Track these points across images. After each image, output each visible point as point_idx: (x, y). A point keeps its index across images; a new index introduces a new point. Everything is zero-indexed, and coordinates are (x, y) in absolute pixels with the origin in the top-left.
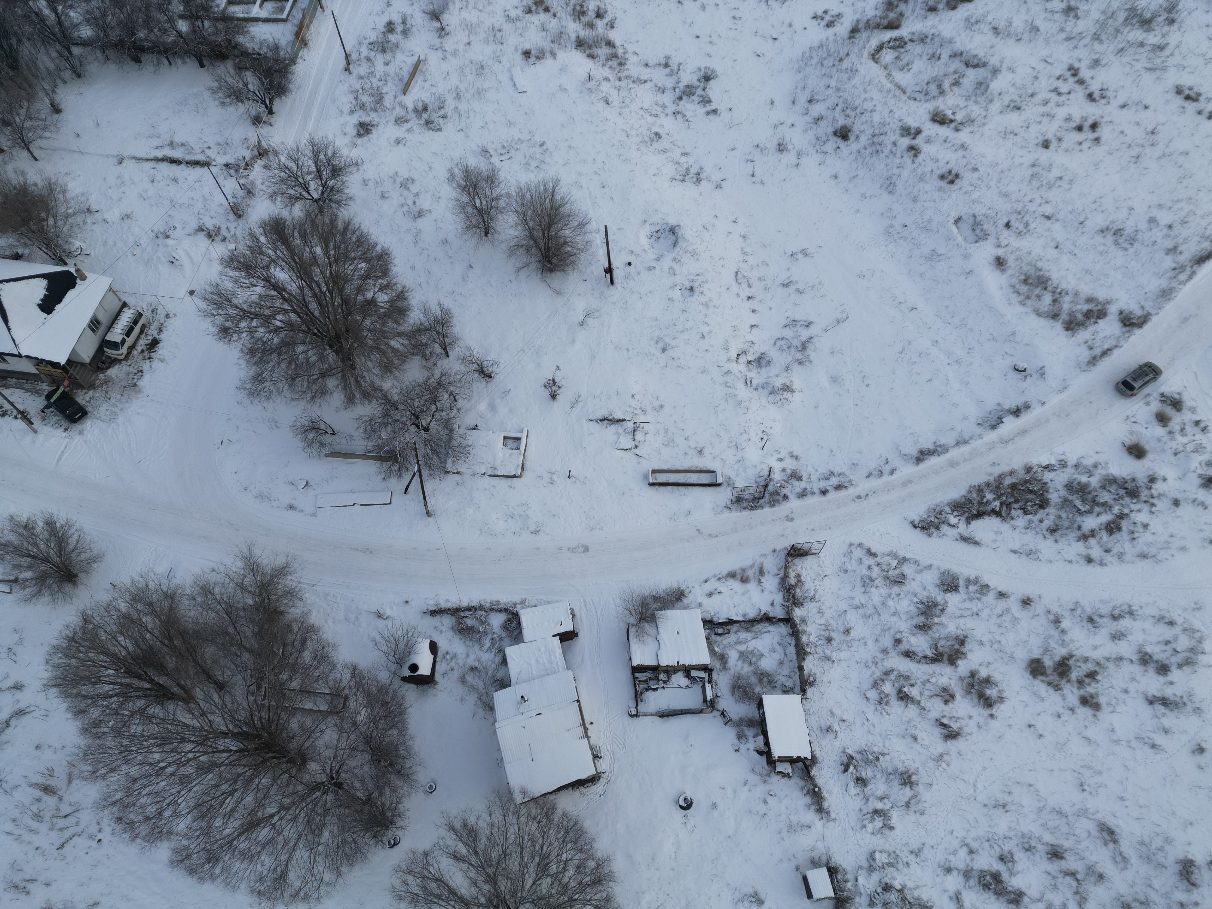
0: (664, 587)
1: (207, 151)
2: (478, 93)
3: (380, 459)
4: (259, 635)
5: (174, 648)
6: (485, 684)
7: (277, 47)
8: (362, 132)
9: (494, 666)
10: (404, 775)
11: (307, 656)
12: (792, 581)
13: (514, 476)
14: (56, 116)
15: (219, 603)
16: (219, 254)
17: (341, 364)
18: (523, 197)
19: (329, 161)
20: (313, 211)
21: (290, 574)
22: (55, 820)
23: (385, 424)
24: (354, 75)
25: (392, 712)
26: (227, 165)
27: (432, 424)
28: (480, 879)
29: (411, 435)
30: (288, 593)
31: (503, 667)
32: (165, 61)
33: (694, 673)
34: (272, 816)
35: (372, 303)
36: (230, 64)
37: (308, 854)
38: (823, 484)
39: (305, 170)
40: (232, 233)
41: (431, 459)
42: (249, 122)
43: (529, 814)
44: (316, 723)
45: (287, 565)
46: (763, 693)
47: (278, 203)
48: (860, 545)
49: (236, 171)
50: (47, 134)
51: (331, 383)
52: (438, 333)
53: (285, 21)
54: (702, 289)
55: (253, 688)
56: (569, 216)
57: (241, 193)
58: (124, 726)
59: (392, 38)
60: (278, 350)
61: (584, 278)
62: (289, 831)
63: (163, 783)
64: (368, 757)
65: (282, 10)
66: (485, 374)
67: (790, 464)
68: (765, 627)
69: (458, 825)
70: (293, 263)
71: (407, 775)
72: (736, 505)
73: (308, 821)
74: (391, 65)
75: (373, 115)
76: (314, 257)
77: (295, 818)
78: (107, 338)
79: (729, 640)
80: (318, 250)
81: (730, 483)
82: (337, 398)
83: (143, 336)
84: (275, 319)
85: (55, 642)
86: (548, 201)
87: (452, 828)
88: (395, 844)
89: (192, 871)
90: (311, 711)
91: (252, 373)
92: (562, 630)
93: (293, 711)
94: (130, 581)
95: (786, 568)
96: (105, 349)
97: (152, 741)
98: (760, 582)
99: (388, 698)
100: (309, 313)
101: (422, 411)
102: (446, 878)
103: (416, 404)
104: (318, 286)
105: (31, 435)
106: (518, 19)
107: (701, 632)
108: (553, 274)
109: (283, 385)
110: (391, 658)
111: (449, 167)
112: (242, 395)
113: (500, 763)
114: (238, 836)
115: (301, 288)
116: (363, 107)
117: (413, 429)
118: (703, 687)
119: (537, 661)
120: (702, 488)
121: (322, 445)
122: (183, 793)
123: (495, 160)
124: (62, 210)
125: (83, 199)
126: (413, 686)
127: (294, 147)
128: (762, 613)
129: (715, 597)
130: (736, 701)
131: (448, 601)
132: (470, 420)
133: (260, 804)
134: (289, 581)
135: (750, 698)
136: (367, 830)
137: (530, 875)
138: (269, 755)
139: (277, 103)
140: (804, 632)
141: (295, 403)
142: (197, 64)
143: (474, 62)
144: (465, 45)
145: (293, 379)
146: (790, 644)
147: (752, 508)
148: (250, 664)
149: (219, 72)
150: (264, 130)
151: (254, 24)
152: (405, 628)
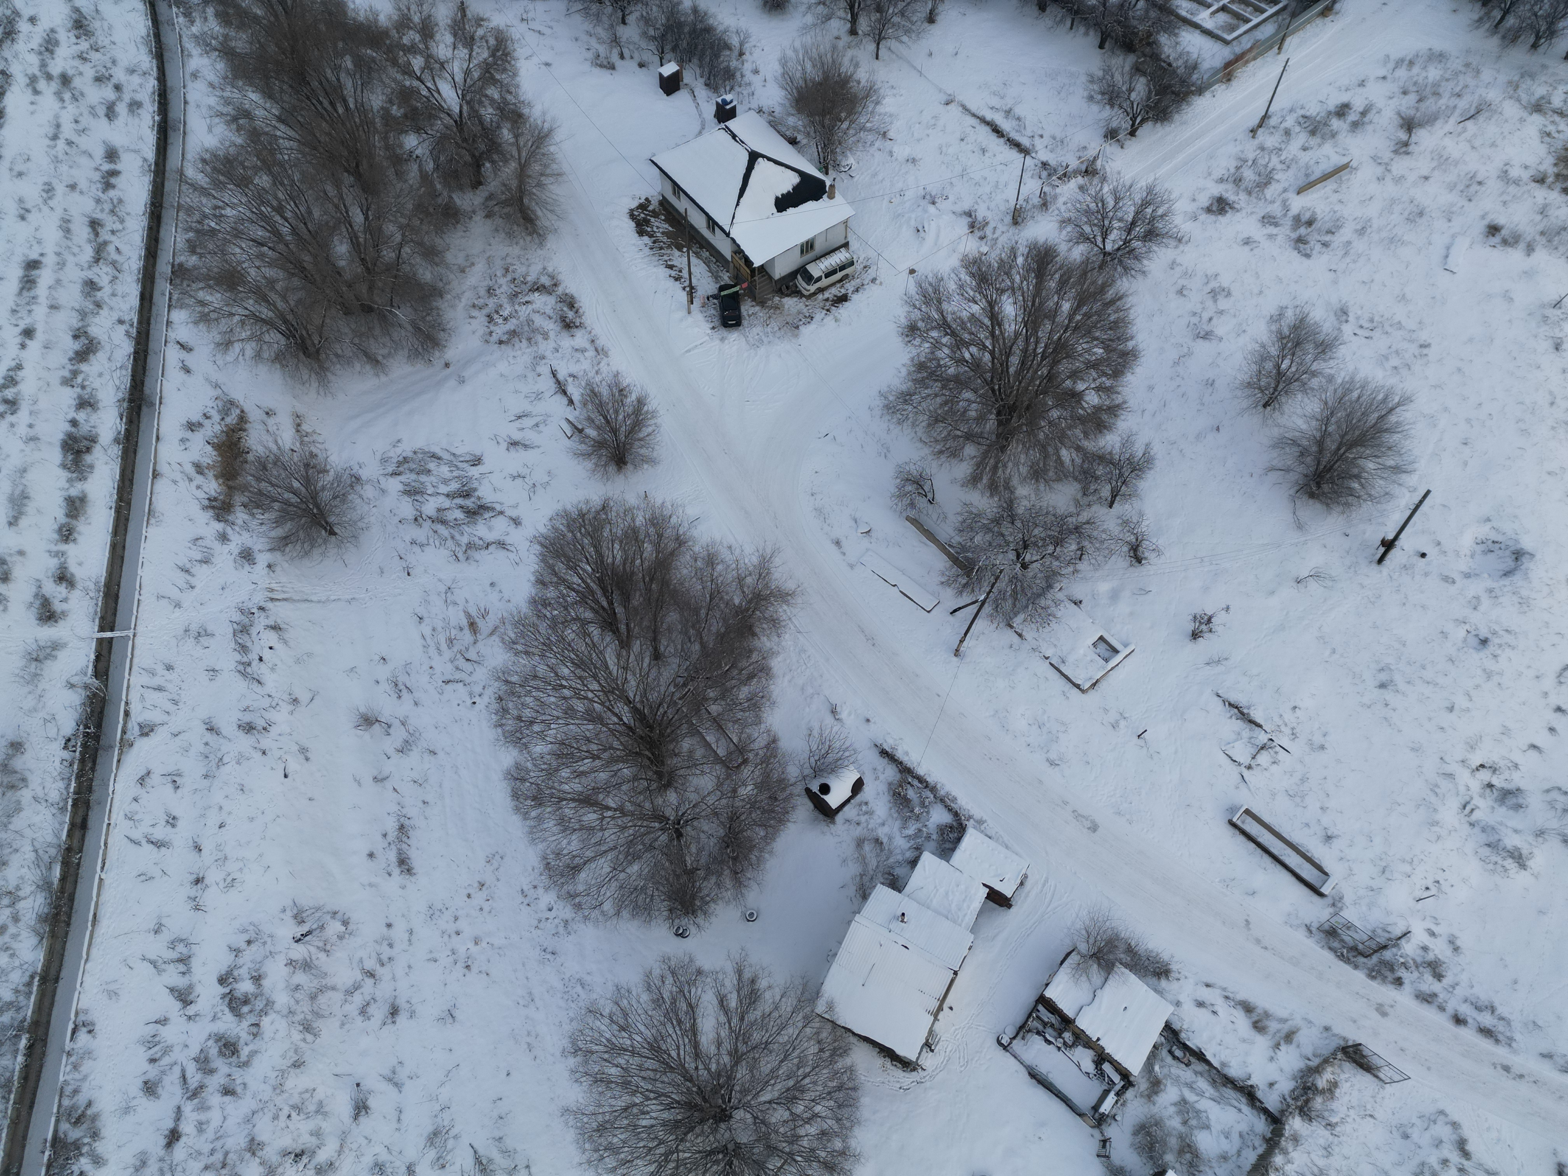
0: (1151, 946)
1: (1037, 138)
2: (1392, 240)
3: (955, 560)
4: (721, 637)
5: (649, 590)
6: (877, 867)
7: (1195, 67)
8: (1214, 208)
9: (900, 857)
10: (739, 882)
11: (744, 692)
12: (1322, 1082)
13: (1078, 686)
14: (926, 24)
15: (712, 581)
16: (968, 249)
17: (994, 437)
18: (1348, 391)
19: (1153, 219)
20: (1093, 262)
21: (788, 605)
22: (459, 655)
23: (988, 529)
24: (1256, 142)
25: (773, 812)
26: (1045, 165)
27: (1035, 565)
28: (727, 1046)
29: (1004, 560)
30: (773, 620)
31: (909, 867)
32: (1068, 23)
33: (1107, 1067)
34: (608, 808)
35: (1077, 396)
36: (1131, 59)
37: (609, 870)
38: (1465, 1010)
39: (1119, 214)
40: (995, 236)
41: (1004, 599)
42: (1102, 131)
43: (817, 1033)
44: (705, 760)
45: (792, 594)
46: (1173, 1168)
47: (1064, 232)
48: (1455, 1125)
49: (1049, 175)
50: (905, 39)
51: (970, 450)
52: (1121, 475)
53: (1226, 42)
54: (1499, 652)
55: (680, 681)
56: (1390, 448)
57: (1036, 200)
58: (563, 623)
59: (1335, 123)
60: (946, 381)
61: (1348, 532)
62: (610, 835)
63: (553, 699)
64: (721, 832)
65: (1232, 29)
66: (1136, 554)
67: (1439, 949)
68: (1239, 1101)
69: (747, 975)
70: (1030, 304)
71: (740, 883)
72: (1323, 935)
73: (631, 841)
74: (1309, 153)
75: (1243, 196)
76: (1056, 311)
77: (623, 828)
78: (808, 267)
79: (1181, 1073)
80: (1066, 306)
81: (1337, 903)
82: (963, 469)
83: (838, 285)
84: (968, 349)
85: (569, 507)
86: (1376, 415)
87: (740, 972)
88: (682, 935)
89: (516, 795)
90: (708, 745)
91: (904, 388)
92: (998, 887)
93: (694, 732)
94: (660, 502)
95: (1326, 1061)
96: (799, 277)
97: (573, 656)
98: (1277, 1046)
99: (781, 796)
100: (1005, 365)
101: (1035, 544)
102: (700, 1012)
103: (1036, 532)
104: (1037, 342)
105: (685, 312)
106: (1517, 182)
107: (1154, 1035)
108: (1311, 501)
109: (923, 419)
110: (812, 760)
111: (1284, 303)
112: (879, 402)
113: (830, 956)
114: (571, 799)
115: (1017, 334)
116: (1238, 181)
117: (1012, 555)
118: (1106, 1093)
119: (947, 894)
120: (1293, 880)
121: (912, 505)
122: (560, 721)
123: (1348, 329)
124: (862, 120)
125: (887, 119)
126: (810, 805)
127: (1128, 184)
128: (1249, 1083)
129: (1203, 1014)
130: (1132, 1145)
131: (907, 753)
132: (1078, 590)
133: (607, 789)
134: (783, 611)
135: (1151, 1158)
136: (670, 898)
137: (773, 1090)
138: (647, 753)
139: (1148, 126)
140: (1285, 1152)
141: (920, 445)
142: (1097, 41)
143: (1416, 203)
144: (1420, 177)
145: (937, 421)
146: (1254, 1148)
147: (1341, 957)
148: (695, 657)
149: (1113, 62)
150: (1111, 148)
151: (1191, 29)
152: (847, 744)
